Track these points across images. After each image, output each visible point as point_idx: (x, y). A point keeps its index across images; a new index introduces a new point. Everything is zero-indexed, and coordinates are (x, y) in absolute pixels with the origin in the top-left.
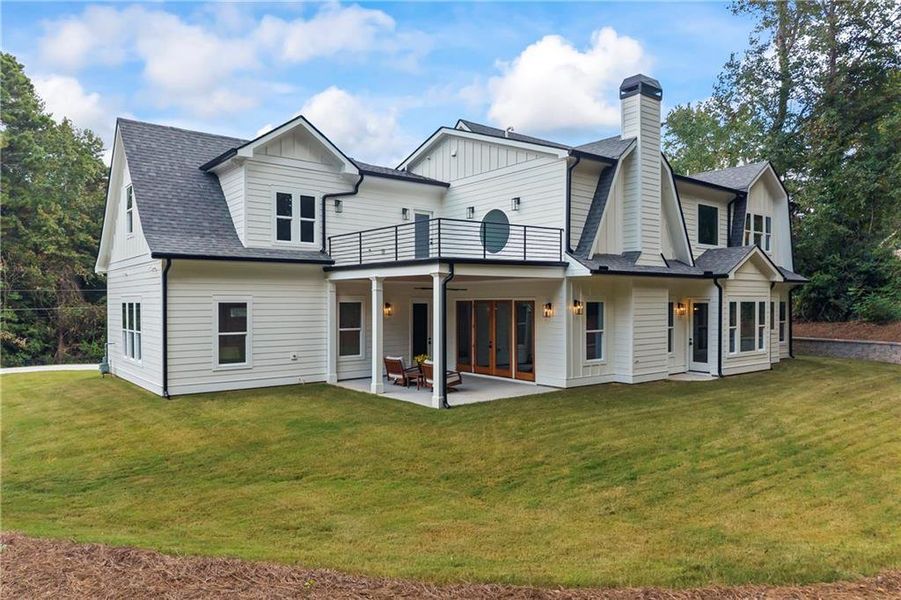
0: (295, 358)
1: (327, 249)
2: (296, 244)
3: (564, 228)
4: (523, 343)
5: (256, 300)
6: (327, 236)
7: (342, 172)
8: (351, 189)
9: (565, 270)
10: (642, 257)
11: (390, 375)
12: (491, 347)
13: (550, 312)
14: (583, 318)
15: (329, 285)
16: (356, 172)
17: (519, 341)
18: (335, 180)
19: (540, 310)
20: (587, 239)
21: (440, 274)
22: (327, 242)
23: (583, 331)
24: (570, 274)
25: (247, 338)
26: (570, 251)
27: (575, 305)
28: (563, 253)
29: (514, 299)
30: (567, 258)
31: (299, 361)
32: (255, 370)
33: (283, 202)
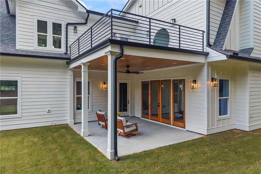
0: (49, 111)
1: (69, 52)
2: (50, 48)
3: (205, 30)
4: (177, 103)
5: (23, 79)
6: (69, 46)
7: (78, 11)
8: (83, 21)
9: (206, 58)
10: (254, 51)
11: (100, 122)
12: (159, 106)
13: (195, 85)
14: (217, 89)
15: (70, 72)
16: (85, 11)
17: (175, 101)
18: (74, 16)
19: (189, 84)
20: (221, 38)
21: (112, 53)
22: (69, 49)
23: (217, 98)
24: (210, 60)
25: (18, 100)
26: (209, 45)
27: (212, 81)
28: (205, 47)
29: (172, 79)
30: (207, 49)
31: (52, 113)
32: (23, 118)
33: (42, 26)
